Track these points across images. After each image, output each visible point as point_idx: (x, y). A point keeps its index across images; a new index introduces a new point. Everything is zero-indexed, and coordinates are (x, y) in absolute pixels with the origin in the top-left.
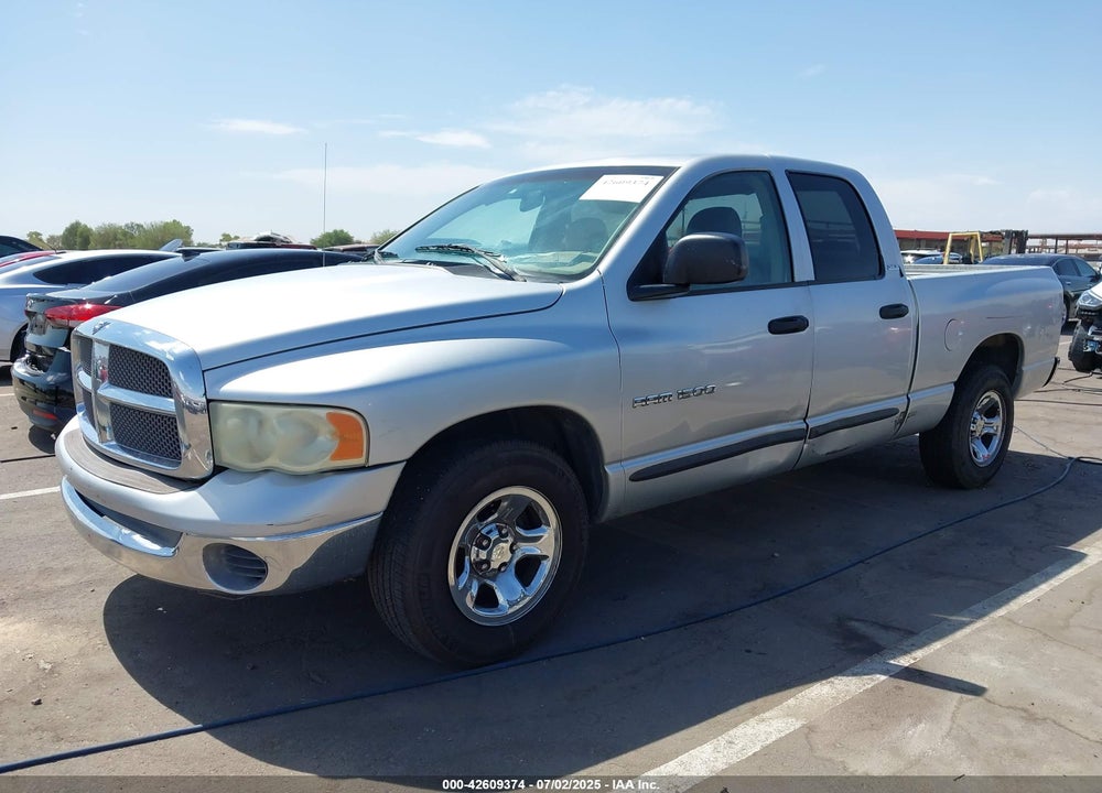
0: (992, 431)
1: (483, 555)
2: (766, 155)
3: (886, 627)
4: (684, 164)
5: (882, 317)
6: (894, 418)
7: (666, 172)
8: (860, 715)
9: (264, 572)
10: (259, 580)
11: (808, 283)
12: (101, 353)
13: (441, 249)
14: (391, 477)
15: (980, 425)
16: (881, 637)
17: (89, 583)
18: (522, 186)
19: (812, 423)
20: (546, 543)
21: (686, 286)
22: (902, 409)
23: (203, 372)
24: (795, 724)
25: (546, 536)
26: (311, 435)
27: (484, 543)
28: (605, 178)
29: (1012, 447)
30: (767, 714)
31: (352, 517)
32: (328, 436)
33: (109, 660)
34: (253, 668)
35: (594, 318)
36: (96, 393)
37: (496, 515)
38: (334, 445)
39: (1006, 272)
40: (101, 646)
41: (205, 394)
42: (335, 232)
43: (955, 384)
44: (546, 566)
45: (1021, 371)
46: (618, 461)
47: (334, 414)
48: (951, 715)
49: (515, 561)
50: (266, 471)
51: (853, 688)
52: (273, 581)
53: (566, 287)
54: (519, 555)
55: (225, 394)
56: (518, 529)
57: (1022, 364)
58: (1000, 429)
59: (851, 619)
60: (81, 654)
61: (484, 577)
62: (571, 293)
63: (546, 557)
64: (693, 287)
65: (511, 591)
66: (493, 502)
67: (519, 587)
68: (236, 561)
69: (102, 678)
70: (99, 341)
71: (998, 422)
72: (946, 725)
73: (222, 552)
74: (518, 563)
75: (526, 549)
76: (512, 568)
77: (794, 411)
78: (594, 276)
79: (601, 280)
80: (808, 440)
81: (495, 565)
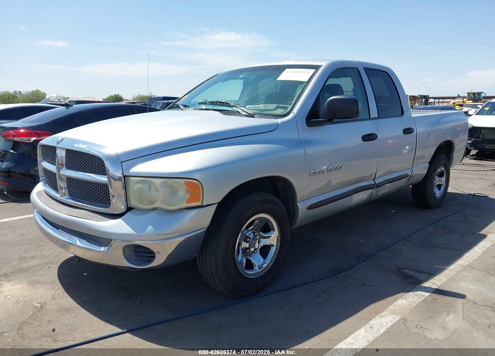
0: (441, 183)
1: (247, 245)
2: (355, 60)
3: (420, 272)
4: (324, 64)
5: (404, 133)
6: (407, 178)
7: (317, 68)
8: (423, 313)
9: (154, 257)
10: (151, 261)
11: (376, 118)
12: (61, 154)
13: (212, 103)
14: (211, 211)
15: (437, 180)
16: (420, 276)
17: (46, 264)
18: (245, 73)
19: (378, 181)
20: (273, 239)
21: (332, 120)
22: (410, 175)
23: (121, 162)
24: (397, 318)
25: (273, 236)
26: (174, 192)
27: (248, 240)
28: (287, 70)
29: (449, 191)
30: (383, 314)
31: (192, 231)
32: (184, 192)
33: (68, 301)
34: (140, 302)
35: (293, 135)
36: (59, 173)
37: (252, 227)
38: (188, 196)
39: (447, 113)
40: (62, 294)
41: (123, 173)
42: (115, 95)
43: (429, 163)
44: (273, 250)
45: (453, 157)
46: (302, 201)
47: (188, 182)
48: (461, 310)
49: (259, 248)
50: (154, 209)
51: (416, 300)
52: (158, 261)
53: (280, 121)
54: (261, 245)
55: (132, 173)
56: (261, 233)
57: (453, 154)
58: (444, 182)
59: (404, 269)
60: (53, 298)
61: (247, 255)
62: (283, 123)
63: (273, 245)
64: (334, 120)
65: (259, 261)
66: (252, 221)
67: (262, 259)
68: (141, 252)
69: (68, 310)
70: (60, 148)
71: (444, 179)
72: (461, 315)
73: (132, 248)
74: (261, 248)
75: (265, 242)
76: (258, 251)
77: (371, 175)
78: (291, 115)
79: (295, 117)
80: (375, 189)
81: (252, 249)
